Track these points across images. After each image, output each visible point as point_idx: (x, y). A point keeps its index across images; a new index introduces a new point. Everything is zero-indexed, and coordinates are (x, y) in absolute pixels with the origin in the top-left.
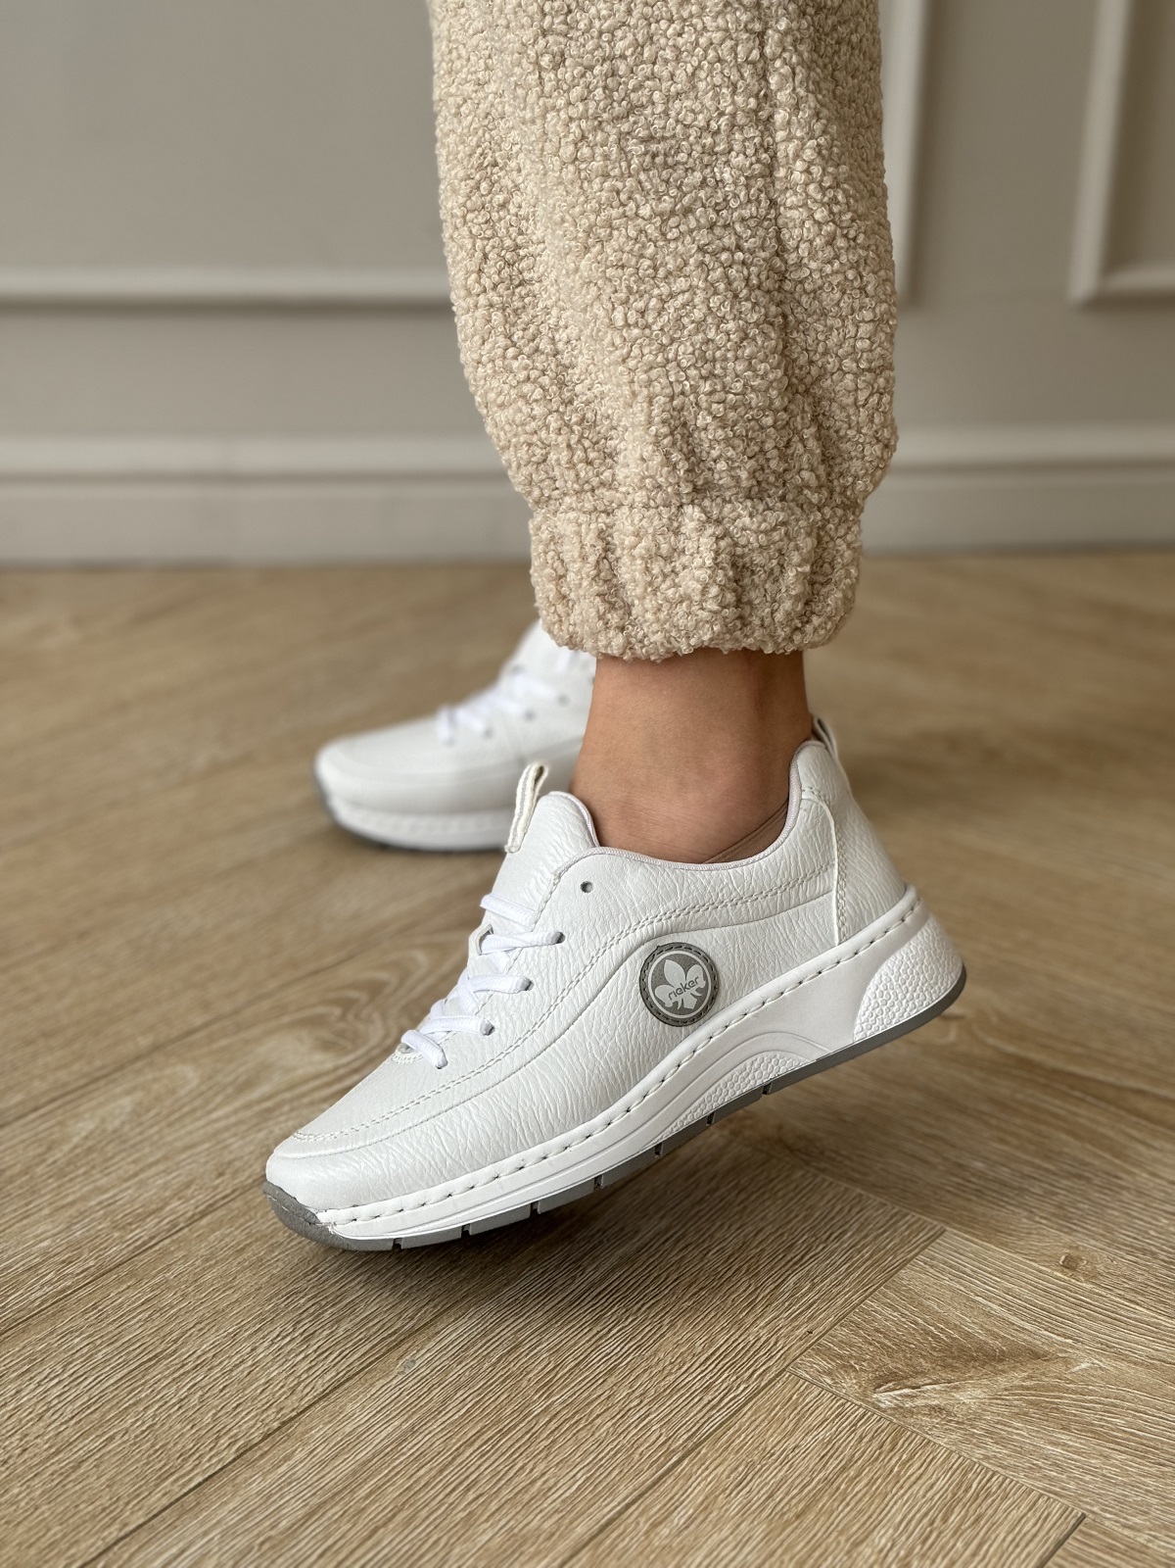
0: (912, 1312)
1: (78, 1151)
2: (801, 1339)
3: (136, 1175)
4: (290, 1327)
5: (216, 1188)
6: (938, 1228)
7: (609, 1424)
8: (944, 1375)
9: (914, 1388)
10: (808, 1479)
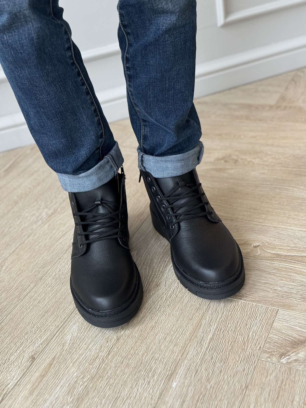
0: (280, 335)
1: (71, 345)
2: (259, 350)
3: (87, 348)
4: (143, 381)
5: (108, 346)
6: (277, 309)
7: (226, 386)
8: (294, 350)
9: (289, 356)
10: (275, 388)
